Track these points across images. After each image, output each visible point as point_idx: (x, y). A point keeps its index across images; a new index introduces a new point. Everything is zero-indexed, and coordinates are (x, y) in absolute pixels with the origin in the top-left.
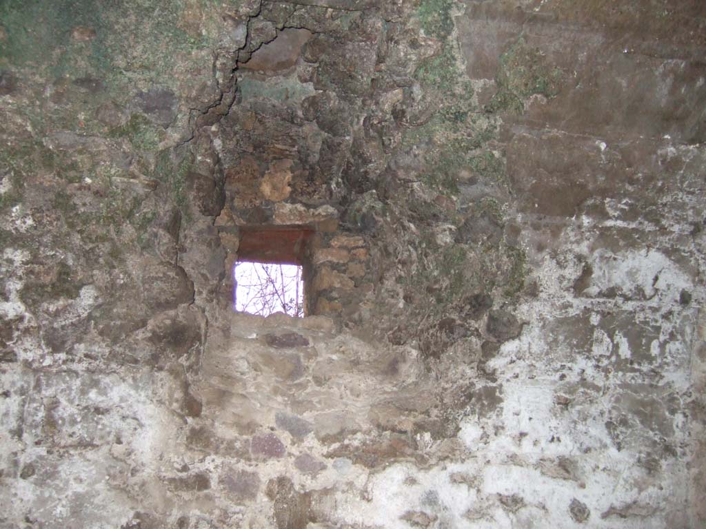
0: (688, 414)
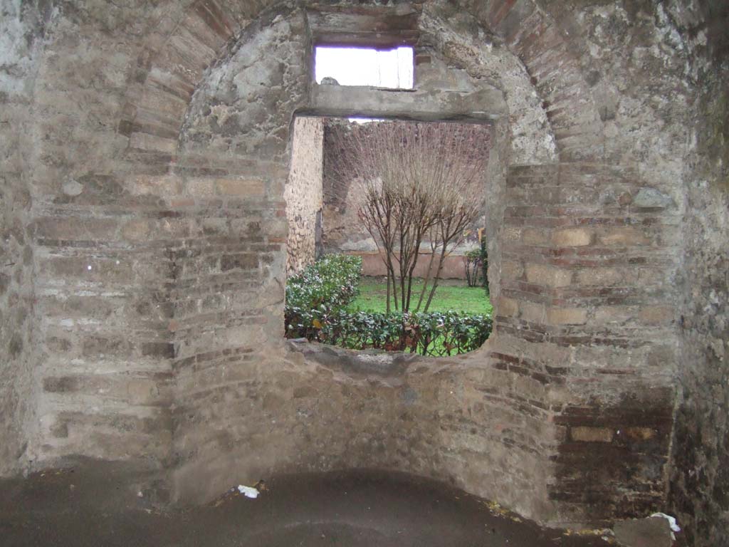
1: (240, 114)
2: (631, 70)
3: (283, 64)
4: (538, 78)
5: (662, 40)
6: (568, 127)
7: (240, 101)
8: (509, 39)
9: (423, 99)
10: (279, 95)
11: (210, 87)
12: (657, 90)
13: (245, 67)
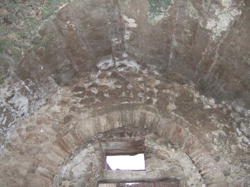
0: (5, 146)
1: (74, 184)
2: (232, 154)
3: (92, 163)
4: (195, 161)
5: (241, 141)
6: (211, 180)
7: (75, 178)
8: (180, 146)
9: (149, 173)
10: (90, 175)
11: (62, 174)
12: (244, 161)
13: (76, 165)
